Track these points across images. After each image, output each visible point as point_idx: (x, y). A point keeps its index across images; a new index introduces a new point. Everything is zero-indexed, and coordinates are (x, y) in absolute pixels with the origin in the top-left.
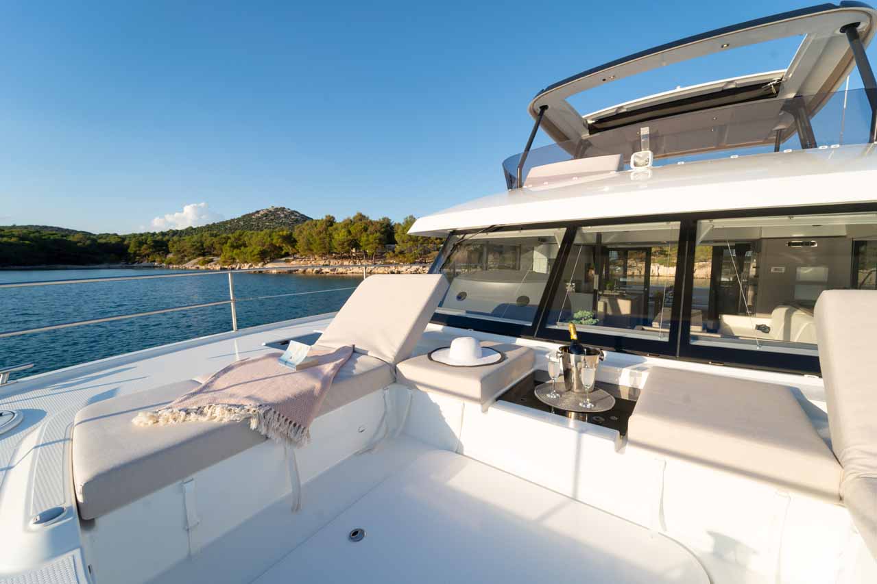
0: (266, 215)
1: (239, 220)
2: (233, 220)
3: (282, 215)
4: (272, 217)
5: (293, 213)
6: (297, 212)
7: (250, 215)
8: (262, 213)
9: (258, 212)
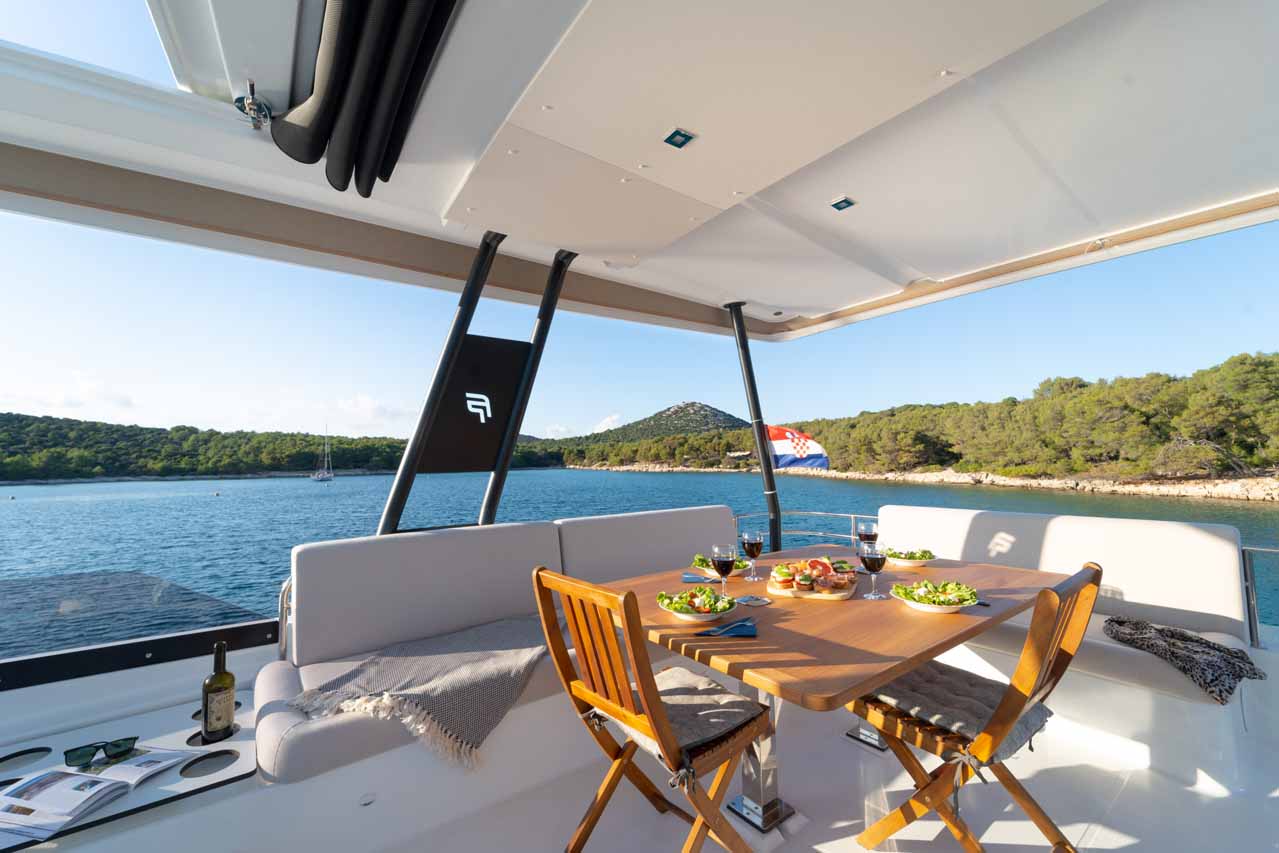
0: (676, 412)
1: (651, 418)
2: (645, 420)
3: (692, 411)
4: (682, 414)
5: (703, 407)
6: (707, 406)
7: (661, 413)
8: (672, 410)
9: (669, 409)
